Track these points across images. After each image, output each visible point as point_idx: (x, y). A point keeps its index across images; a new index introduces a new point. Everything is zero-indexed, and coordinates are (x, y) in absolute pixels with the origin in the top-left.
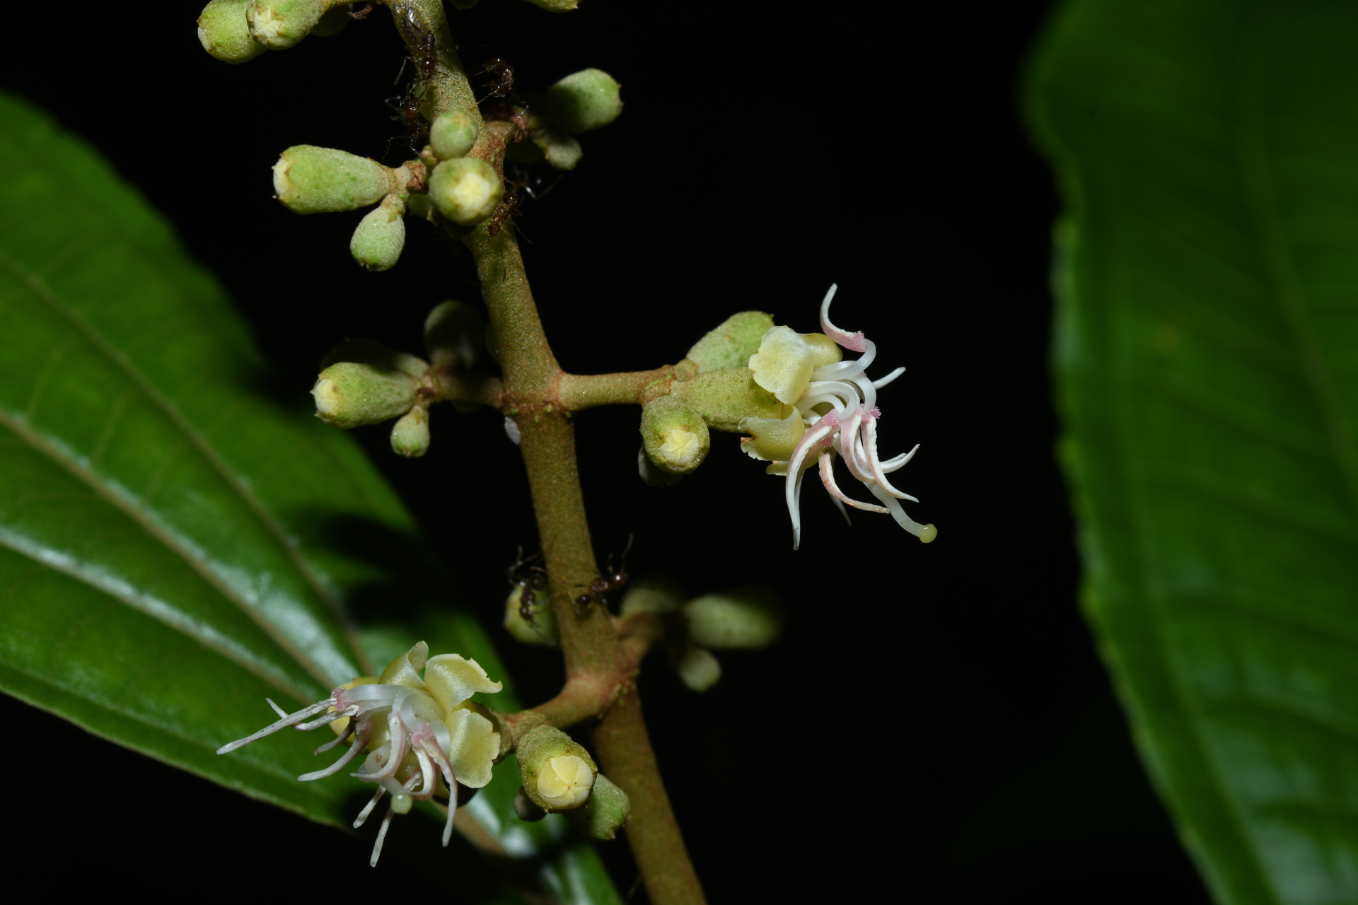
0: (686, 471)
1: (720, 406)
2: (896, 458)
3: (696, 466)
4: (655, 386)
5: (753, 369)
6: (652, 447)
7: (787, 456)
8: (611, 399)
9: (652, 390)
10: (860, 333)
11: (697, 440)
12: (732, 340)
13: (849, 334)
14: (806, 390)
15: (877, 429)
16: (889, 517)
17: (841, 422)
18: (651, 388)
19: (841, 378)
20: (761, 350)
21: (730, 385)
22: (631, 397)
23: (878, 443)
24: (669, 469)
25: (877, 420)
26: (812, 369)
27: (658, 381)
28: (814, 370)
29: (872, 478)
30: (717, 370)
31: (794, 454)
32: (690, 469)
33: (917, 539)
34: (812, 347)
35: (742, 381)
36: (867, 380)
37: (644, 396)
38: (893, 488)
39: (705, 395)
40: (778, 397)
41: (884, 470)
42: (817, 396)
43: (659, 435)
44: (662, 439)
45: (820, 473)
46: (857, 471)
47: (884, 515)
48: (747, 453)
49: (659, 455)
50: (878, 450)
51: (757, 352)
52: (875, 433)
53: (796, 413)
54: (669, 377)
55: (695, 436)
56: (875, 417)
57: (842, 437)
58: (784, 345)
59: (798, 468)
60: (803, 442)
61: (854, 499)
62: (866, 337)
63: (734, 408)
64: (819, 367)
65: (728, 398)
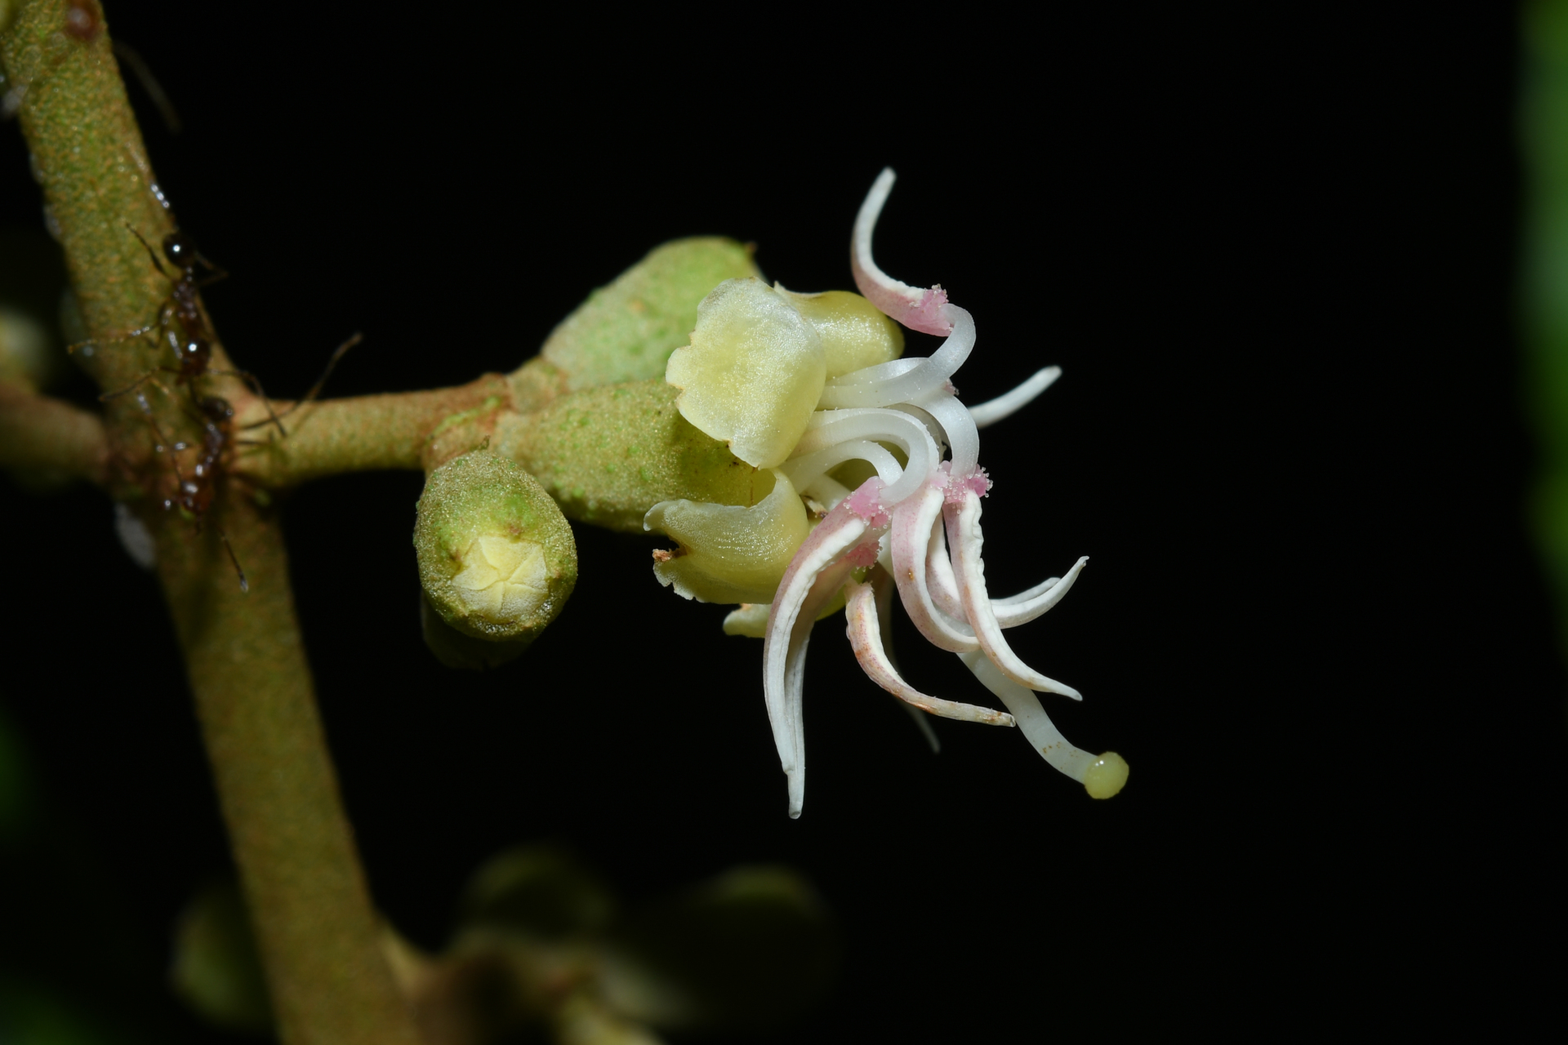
0: (519, 635)
1: (609, 472)
2: (1036, 590)
3: (544, 623)
4: (459, 425)
5: (678, 385)
6: (434, 580)
7: (767, 591)
8: (359, 459)
9: (451, 437)
10: (936, 289)
11: (541, 559)
12: (650, 311)
13: (915, 293)
14: (807, 432)
15: (982, 522)
16: (1014, 735)
17: (891, 509)
18: (449, 431)
19: (892, 401)
20: (696, 337)
21: (632, 423)
22: (403, 452)
23: (986, 554)
24: (478, 631)
25: (982, 499)
26: (822, 379)
27: (464, 415)
28: (829, 380)
29: (973, 640)
30: (604, 386)
31: (781, 587)
32: (528, 631)
33: (1078, 788)
34: (823, 326)
35: (659, 413)
36: (959, 405)
37: (431, 452)
38: (1023, 665)
39: (574, 447)
40: (738, 451)
41: (1000, 621)
42: (837, 445)
43: (447, 550)
44: (454, 562)
45: (849, 630)
46: (933, 626)
47: (1003, 729)
48: (671, 587)
49: (450, 598)
50: (987, 573)
51: (688, 342)
52: (978, 531)
53: (783, 489)
54: (491, 404)
55: (536, 550)
56: (977, 492)
57: (893, 545)
58: (752, 323)
59: (792, 622)
60: (803, 559)
61: (930, 693)
62: (953, 299)
63: (641, 479)
64: (843, 373)
65: (628, 453)
